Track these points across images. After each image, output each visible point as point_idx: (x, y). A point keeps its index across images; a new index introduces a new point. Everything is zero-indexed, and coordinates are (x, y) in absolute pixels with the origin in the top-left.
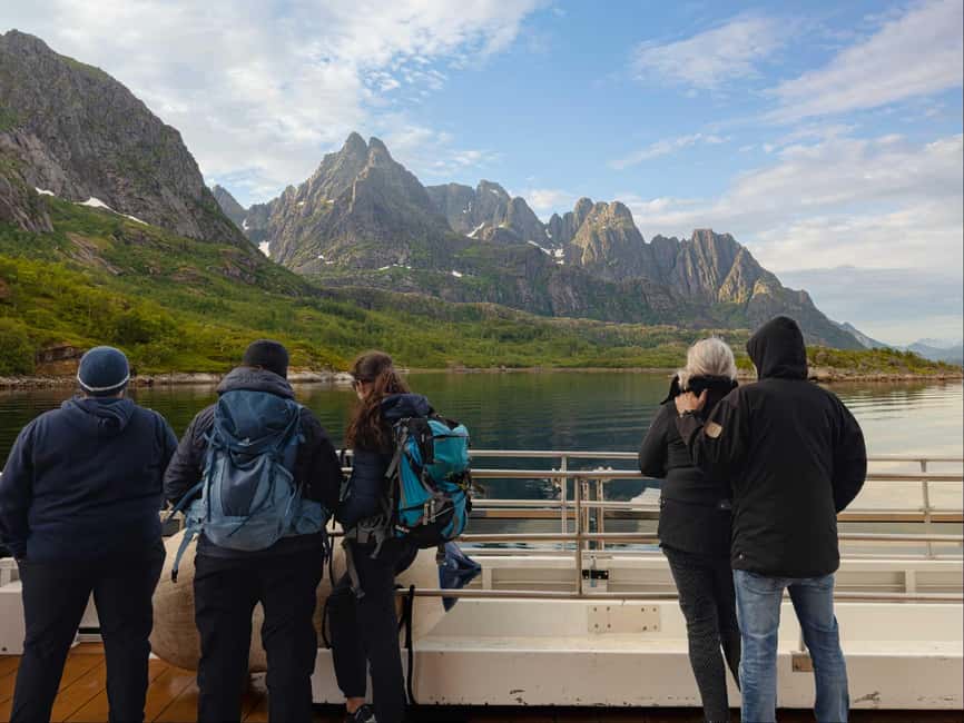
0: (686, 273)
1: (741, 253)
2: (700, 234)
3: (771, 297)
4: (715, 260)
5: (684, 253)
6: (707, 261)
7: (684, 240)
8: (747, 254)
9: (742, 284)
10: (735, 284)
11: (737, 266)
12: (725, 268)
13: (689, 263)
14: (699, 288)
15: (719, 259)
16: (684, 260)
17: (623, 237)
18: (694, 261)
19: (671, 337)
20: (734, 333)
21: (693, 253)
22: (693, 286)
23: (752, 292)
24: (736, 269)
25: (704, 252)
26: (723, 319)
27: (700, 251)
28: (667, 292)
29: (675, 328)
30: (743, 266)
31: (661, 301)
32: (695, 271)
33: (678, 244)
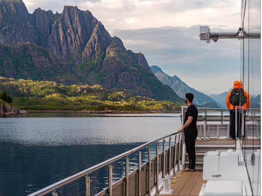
0: (59, 39)
1: (97, 25)
2: (68, 9)
3: (117, 59)
4: (80, 30)
5: (58, 23)
6: (73, 29)
7: (57, 13)
8: (101, 27)
9: (98, 50)
10: (93, 48)
11: (94, 35)
12: (86, 36)
13: (61, 31)
14: (68, 50)
15: (82, 29)
16: (57, 28)
17: (13, 9)
18: (64, 31)
19: (54, 90)
20: (93, 87)
21: (64, 24)
22: (64, 48)
23: (104, 55)
24: (94, 38)
25: (72, 24)
26: (84, 75)
27: (69, 22)
28: (46, 55)
29: (55, 84)
30: (98, 35)
31: (43, 62)
32: (65, 38)
33: (53, 15)
